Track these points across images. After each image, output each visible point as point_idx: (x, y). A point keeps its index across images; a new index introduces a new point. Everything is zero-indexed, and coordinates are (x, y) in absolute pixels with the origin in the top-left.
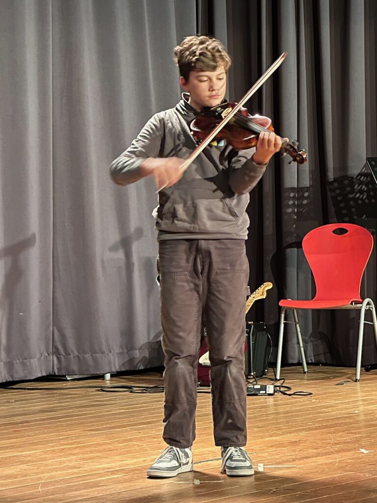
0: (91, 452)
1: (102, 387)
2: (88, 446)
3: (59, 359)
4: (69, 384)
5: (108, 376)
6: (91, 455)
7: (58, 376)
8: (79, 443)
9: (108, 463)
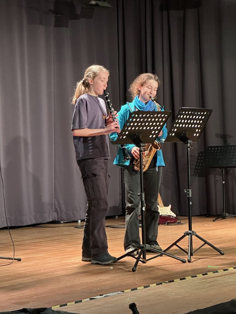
0: (67, 255)
1: (76, 226)
2: (67, 252)
3: (57, 214)
4: (62, 225)
5: (79, 221)
6: (67, 256)
7: (57, 221)
8: (62, 251)
9: (73, 260)
